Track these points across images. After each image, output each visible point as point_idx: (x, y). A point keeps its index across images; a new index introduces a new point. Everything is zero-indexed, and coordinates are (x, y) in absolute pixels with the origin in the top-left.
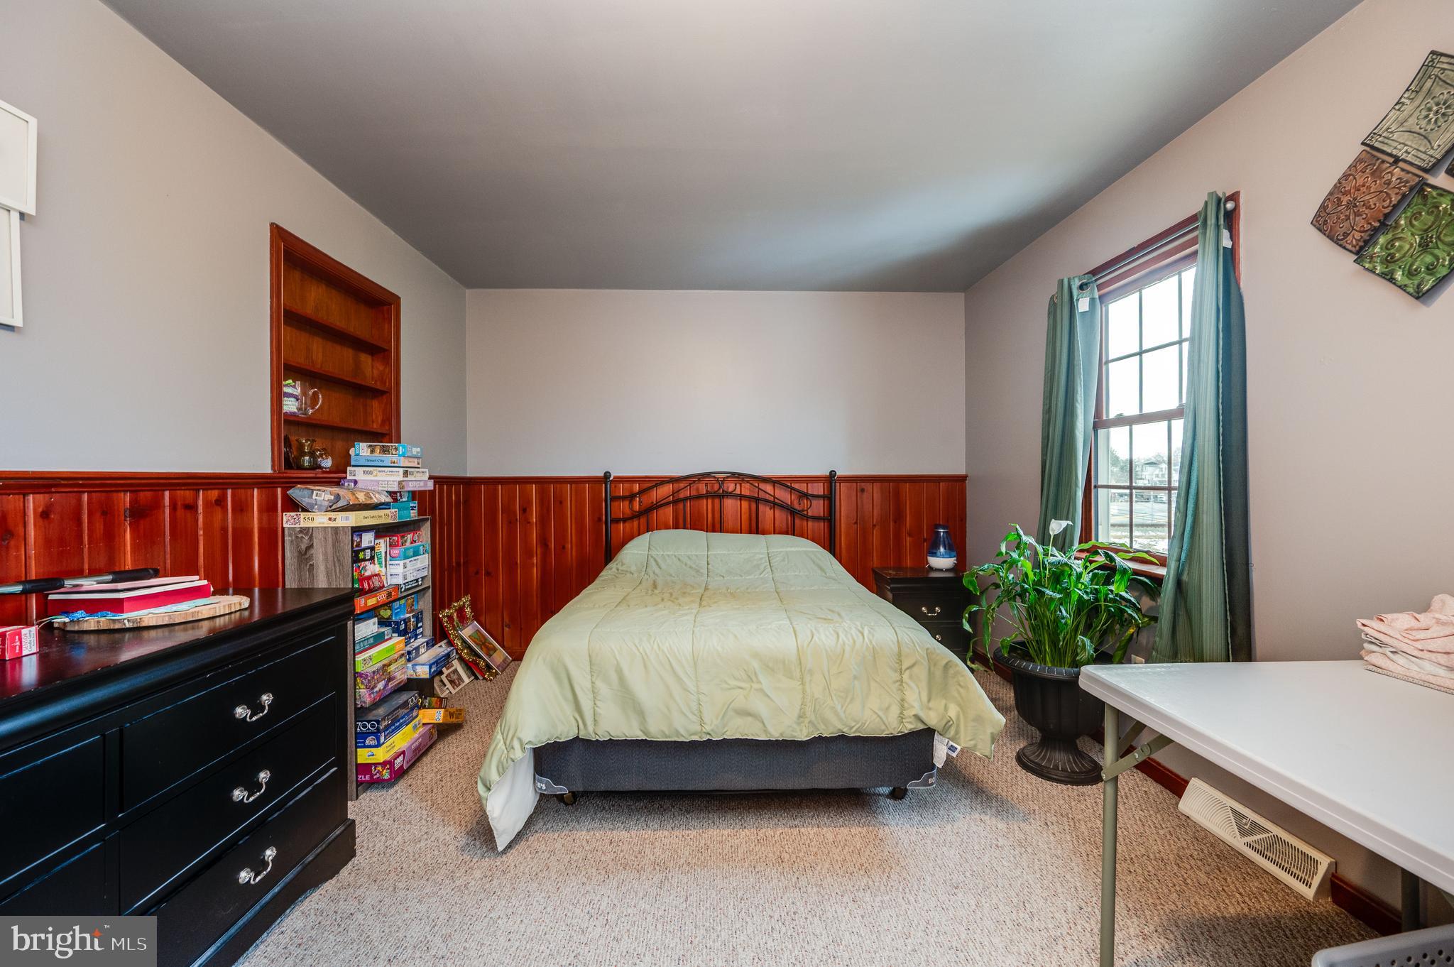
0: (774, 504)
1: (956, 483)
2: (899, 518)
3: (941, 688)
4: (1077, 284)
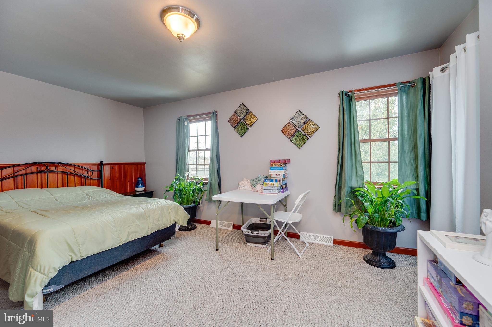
0: (74, 175)
1: (142, 165)
2: (125, 176)
3: (177, 212)
4: (184, 118)
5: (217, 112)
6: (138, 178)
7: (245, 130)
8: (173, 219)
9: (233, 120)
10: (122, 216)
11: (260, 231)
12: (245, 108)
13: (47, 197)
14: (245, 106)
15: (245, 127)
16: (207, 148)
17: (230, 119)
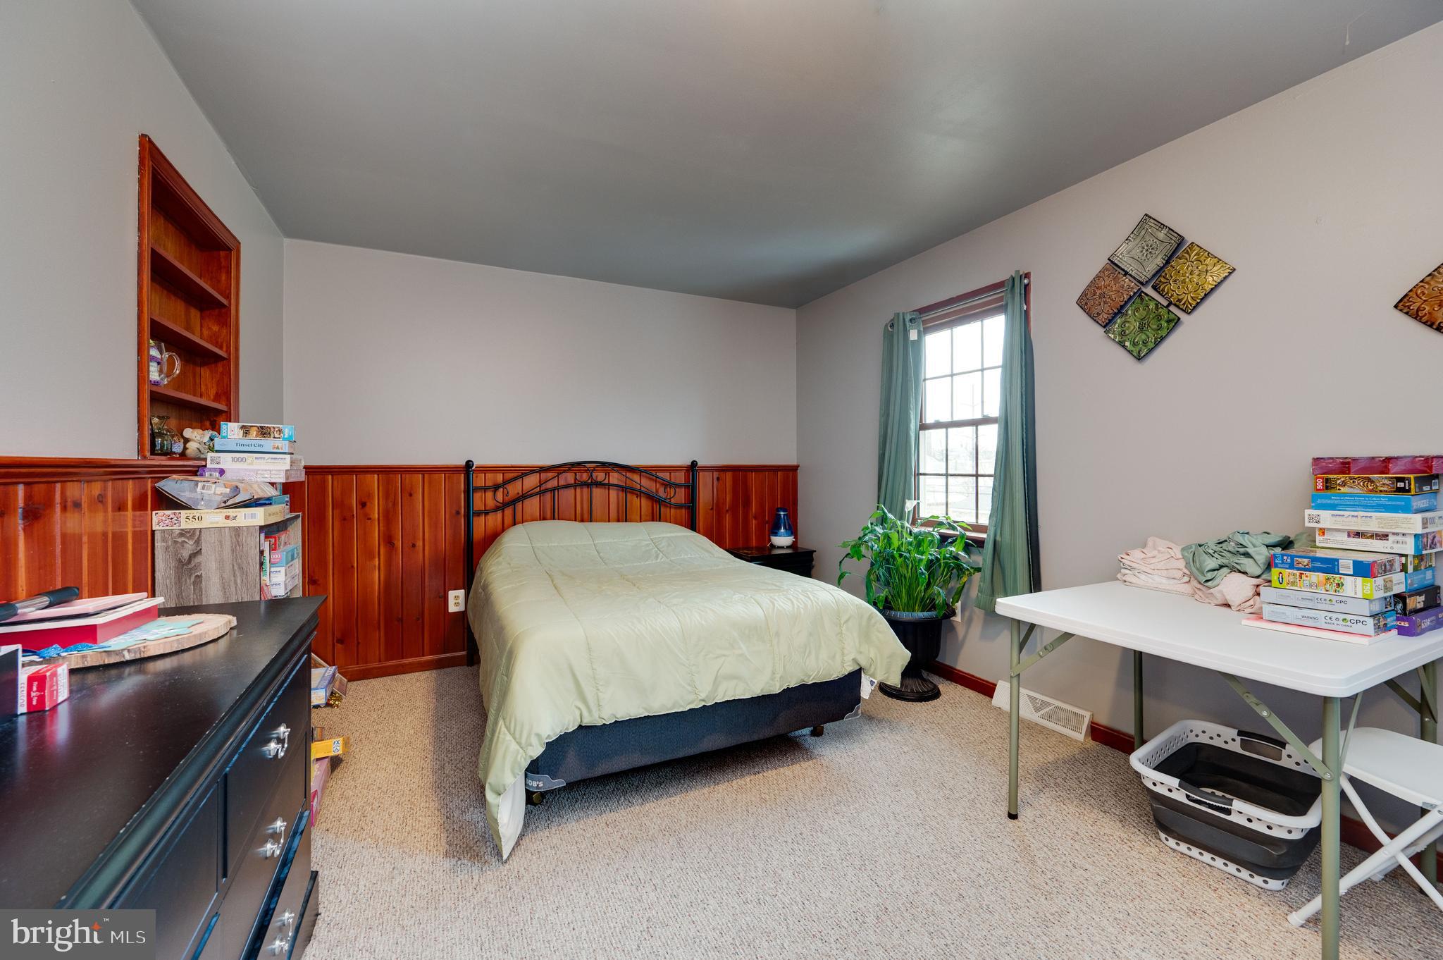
0: (639, 493)
1: (790, 472)
2: (747, 503)
3: (865, 635)
4: (908, 318)
5: (1027, 275)
6: (778, 510)
7: (1160, 328)
8: (852, 656)
9: (1102, 296)
10: (703, 622)
11: (1238, 805)
12: (1161, 235)
13: (575, 544)
14: (1162, 226)
15: (1159, 318)
16: (985, 414)
17: (1084, 294)
